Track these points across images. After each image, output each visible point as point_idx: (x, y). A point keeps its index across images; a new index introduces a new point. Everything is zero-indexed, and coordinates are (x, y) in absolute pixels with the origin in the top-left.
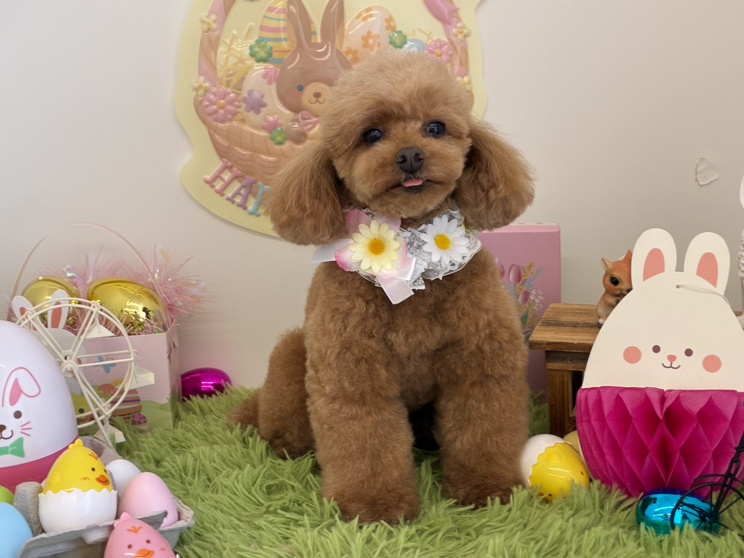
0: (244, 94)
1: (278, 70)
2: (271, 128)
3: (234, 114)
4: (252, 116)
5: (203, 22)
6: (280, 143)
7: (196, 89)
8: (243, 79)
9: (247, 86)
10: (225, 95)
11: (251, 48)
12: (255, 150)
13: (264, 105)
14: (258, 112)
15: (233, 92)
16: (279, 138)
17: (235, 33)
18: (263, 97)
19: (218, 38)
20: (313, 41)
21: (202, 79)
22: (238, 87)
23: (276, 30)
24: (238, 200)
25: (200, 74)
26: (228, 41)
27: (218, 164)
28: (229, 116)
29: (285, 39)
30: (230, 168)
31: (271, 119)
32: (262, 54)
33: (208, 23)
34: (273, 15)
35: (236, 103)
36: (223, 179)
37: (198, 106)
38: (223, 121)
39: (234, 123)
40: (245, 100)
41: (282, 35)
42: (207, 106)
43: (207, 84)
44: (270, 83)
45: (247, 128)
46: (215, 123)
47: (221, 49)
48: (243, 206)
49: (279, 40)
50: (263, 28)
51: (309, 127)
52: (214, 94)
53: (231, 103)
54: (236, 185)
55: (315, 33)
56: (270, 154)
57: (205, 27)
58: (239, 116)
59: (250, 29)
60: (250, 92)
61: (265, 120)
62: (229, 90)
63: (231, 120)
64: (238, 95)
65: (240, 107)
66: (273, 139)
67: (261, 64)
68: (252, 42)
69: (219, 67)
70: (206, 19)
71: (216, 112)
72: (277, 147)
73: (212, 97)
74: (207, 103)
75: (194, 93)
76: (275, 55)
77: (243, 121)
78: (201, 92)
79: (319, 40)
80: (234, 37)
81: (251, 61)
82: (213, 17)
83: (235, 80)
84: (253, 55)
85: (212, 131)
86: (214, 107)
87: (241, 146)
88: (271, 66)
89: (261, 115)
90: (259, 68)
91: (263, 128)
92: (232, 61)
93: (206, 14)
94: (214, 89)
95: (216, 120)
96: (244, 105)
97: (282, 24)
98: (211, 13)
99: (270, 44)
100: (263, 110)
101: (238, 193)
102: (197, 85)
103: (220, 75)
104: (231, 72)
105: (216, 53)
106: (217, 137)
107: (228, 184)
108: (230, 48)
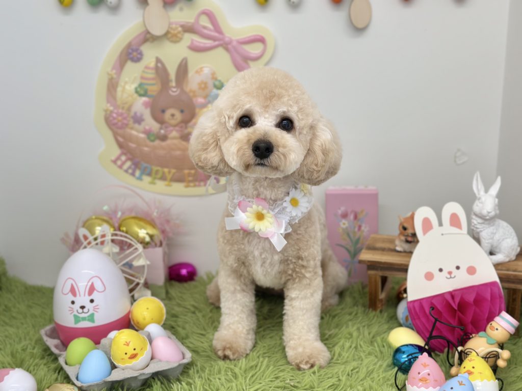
0: (132, 114)
2: (148, 133)
4: (136, 126)
5: (108, 74)
6: (153, 141)
7: (106, 111)
8: (131, 106)
9: (133, 109)
10: (121, 115)
11: (136, 89)
12: (139, 144)
13: (143, 120)
14: (140, 123)
15: (126, 112)
16: (152, 138)
18: (142, 115)
19: (117, 83)
21: (109, 105)
22: (129, 109)
23: (150, 79)
24: (130, 171)
25: (108, 101)
26: (123, 84)
27: (118, 152)
29: (155, 84)
30: (125, 154)
32: (142, 92)
33: (111, 75)
34: (148, 71)
36: (121, 160)
37: (107, 120)
38: (121, 128)
39: (128, 130)
40: (132, 117)
41: (153, 82)
42: (111, 120)
43: (111, 108)
44: (146, 108)
45: (134, 133)
47: (119, 89)
48: (133, 174)
49: (151, 85)
53: (125, 118)
54: (128, 164)
56: (147, 146)
58: (129, 126)
59: (135, 78)
60: (135, 113)
61: (145, 128)
63: (125, 128)
64: (128, 114)
65: (129, 121)
66: (149, 138)
67: (142, 97)
68: (136, 85)
69: (118, 99)
70: (110, 72)
71: (117, 123)
72: (152, 144)
73: (115, 115)
75: (104, 113)
76: (149, 93)
77: (132, 128)
80: (126, 83)
81: (136, 95)
82: (114, 71)
83: (126, 106)
84: (137, 92)
87: (131, 142)
89: (142, 125)
90: (142, 100)
91: (143, 132)
92: (125, 95)
94: (116, 111)
95: (117, 128)
96: (132, 120)
97: (153, 76)
99: (146, 87)
101: (130, 168)
102: (105, 108)
103: (119, 102)
104: (124, 102)
105: (116, 91)
106: (118, 137)
107: (124, 163)
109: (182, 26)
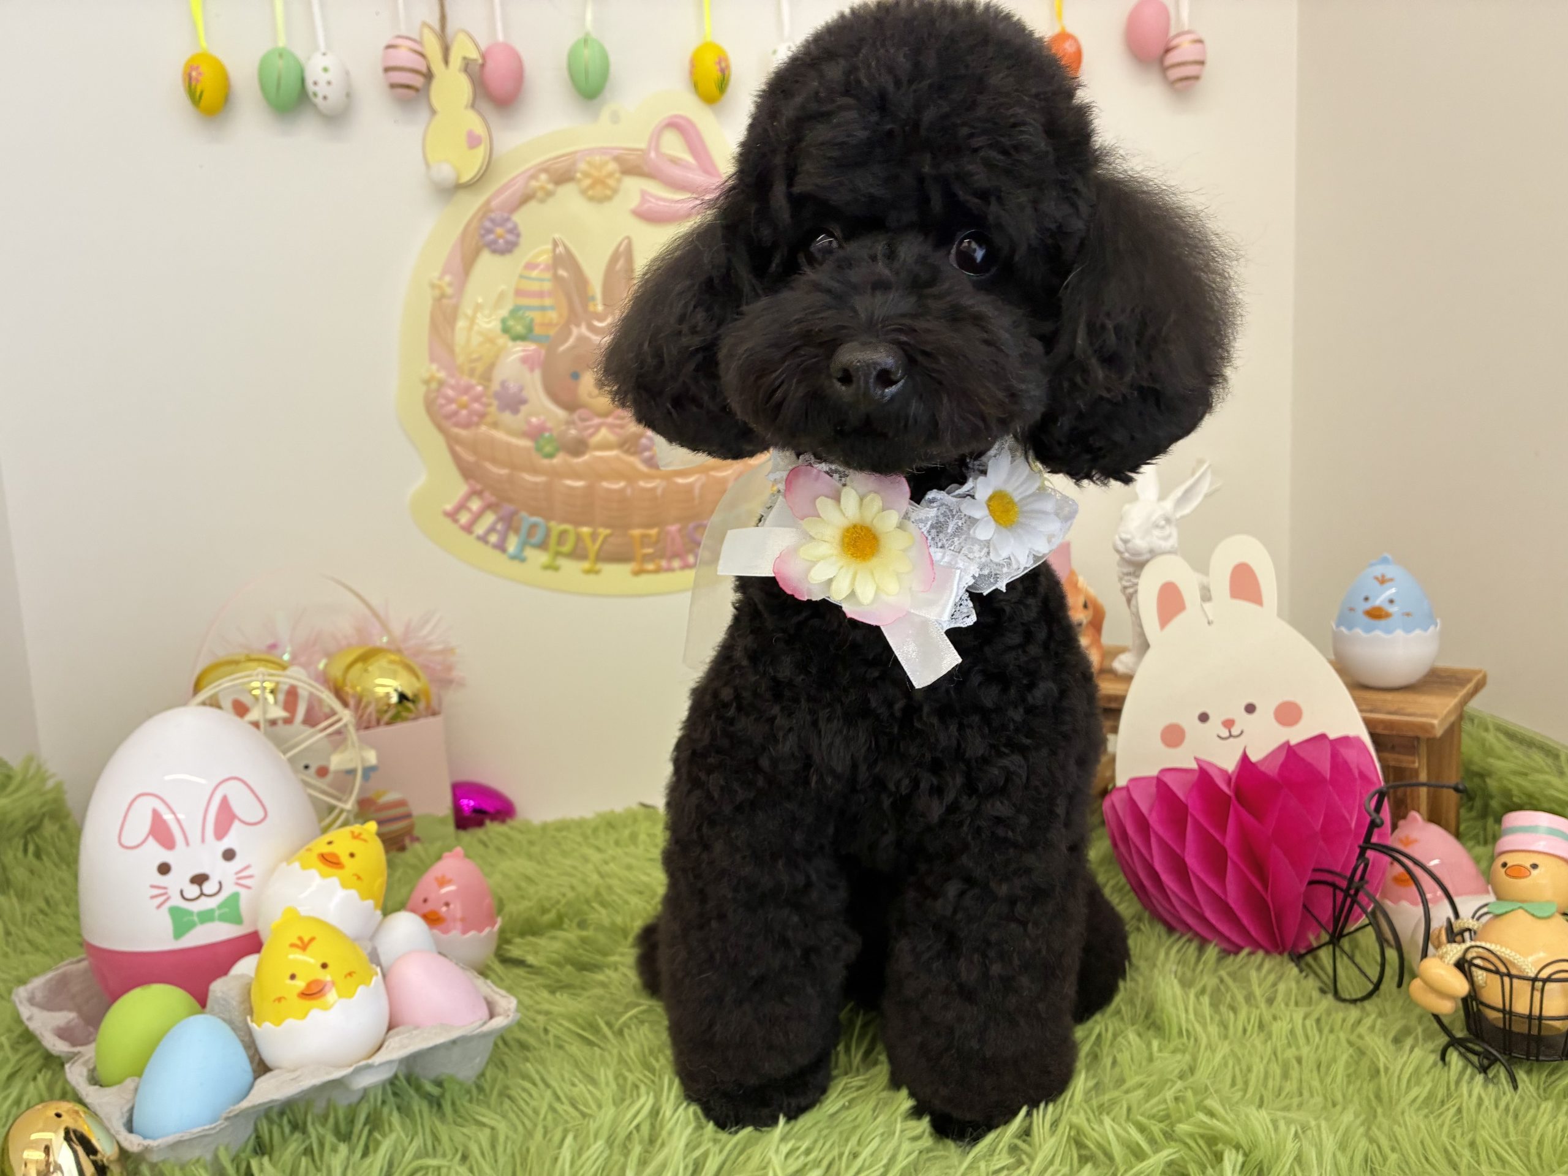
0: (495, 386)
1: (543, 352)
2: (535, 434)
3: (482, 416)
4: (507, 417)
5: (433, 286)
6: (550, 456)
7: (427, 382)
8: (491, 367)
9: (499, 375)
10: (467, 389)
11: (504, 321)
12: (513, 467)
13: (524, 402)
14: (515, 410)
15: (480, 384)
16: (548, 449)
17: (480, 300)
18: (521, 389)
19: (455, 310)
20: (591, 308)
21: (434, 367)
22: (486, 378)
23: (541, 294)
24: (493, 538)
25: (433, 359)
26: (469, 312)
27: (461, 489)
28: (475, 419)
29: (552, 308)
30: (479, 493)
31: (534, 420)
32: (519, 329)
33: (440, 287)
34: (535, 274)
35: (484, 400)
36: (469, 510)
37: (430, 406)
38: (467, 425)
39: (483, 428)
40: (497, 395)
41: (548, 302)
42: (442, 406)
43: (442, 375)
44: (532, 370)
45: (500, 435)
46: (456, 430)
47: (461, 324)
48: (501, 547)
49: (543, 308)
50: (519, 293)
51: (591, 431)
52: (452, 388)
53: (477, 399)
54: (489, 518)
55: (593, 298)
56: (535, 471)
57: (437, 293)
58: (489, 419)
59: (502, 295)
60: (503, 384)
61: (528, 423)
62: (474, 381)
63: (478, 424)
64: (486, 388)
65: (489, 405)
66: (539, 449)
67: (519, 343)
68: (504, 312)
69: (458, 350)
70: (436, 282)
71: (455, 413)
72: (546, 462)
73: (450, 393)
74: (442, 401)
75: (423, 389)
76: (537, 330)
77: (495, 425)
78: (434, 385)
79: (600, 308)
80: (478, 307)
81: (503, 340)
82: (447, 278)
83: (480, 368)
84: (506, 330)
85: (452, 441)
86: (453, 407)
87: (494, 461)
88: (532, 347)
89: (521, 416)
90: (518, 350)
91: (525, 435)
92: (476, 340)
93: (436, 274)
94: (452, 382)
95: (457, 425)
96: (495, 403)
97: (547, 286)
98: (444, 273)
99: (530, 314)
100: (524, 409)
101: (492, 529)
102: (426, 375)
103: (461, 359)
104: (475, 356)
105: (453, 328)
106: (458, 448)
107: (477, 517)
108: (472, 321)
109: (617, 159)
